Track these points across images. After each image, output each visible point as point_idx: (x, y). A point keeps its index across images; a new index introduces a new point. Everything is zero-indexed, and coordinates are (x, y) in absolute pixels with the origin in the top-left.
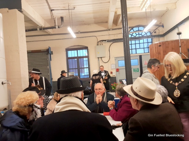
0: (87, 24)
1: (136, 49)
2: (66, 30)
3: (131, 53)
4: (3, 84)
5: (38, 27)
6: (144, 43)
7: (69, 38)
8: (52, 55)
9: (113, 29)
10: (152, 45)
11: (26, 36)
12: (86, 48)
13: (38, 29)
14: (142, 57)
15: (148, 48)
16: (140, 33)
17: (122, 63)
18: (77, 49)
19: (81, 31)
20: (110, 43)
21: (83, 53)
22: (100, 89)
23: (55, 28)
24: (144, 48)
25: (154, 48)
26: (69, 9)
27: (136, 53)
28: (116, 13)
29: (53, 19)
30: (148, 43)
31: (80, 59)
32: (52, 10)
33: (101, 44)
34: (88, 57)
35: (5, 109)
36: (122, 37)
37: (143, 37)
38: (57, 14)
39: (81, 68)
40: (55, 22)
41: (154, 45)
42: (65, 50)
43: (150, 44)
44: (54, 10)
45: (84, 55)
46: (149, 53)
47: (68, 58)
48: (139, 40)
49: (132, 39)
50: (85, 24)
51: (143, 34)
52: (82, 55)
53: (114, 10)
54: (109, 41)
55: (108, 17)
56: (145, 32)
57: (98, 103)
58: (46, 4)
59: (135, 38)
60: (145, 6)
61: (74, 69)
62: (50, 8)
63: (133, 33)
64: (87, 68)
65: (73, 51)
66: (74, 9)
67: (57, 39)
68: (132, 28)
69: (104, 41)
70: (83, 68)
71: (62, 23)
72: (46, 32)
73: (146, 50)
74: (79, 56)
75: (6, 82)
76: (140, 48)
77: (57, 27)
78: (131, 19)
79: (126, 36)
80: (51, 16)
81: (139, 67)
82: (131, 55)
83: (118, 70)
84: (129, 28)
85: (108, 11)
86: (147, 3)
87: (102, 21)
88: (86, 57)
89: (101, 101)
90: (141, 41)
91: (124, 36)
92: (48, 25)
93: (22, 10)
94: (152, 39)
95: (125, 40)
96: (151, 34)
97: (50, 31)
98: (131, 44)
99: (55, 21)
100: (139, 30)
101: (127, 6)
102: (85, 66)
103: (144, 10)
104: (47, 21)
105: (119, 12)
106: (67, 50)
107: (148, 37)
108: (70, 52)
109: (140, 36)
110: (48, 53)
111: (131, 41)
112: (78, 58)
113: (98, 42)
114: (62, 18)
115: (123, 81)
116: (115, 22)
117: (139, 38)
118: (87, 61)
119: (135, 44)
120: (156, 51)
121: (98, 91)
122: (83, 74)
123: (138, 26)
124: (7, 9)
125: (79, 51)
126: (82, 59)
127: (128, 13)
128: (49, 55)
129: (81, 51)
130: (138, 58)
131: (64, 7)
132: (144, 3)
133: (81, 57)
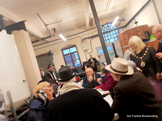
1: (109, 39)
2: (59, 36)
3: (106, 43)
4: (24, 82)
5: (40, 38)
6: (113, 34)
7: (61, 42)
8: (53, 56)
9: (90, 29)
10: (119, 34)
11: (33, 47)
12: (75, 46)
13: (40, 40)
14: (114, 44)
15: (117, 37)
16: (109, 28)
17: (101, 51)
18: (69, 48)
19: (69, 35)
20: (90, 39)
21: (73, 50)
22: (90, 72)
23: (51, 37)
24: (114, 38)
25: (121, 36)
26: (58, 22)
27: (110, 42)
28: (90, 18)
29: (48, 31)
30: (116, 33)
32: (46, 25)
33: (84, 41)
34: (77, 52)
35: (29, 98)
36: (98, 34)
37: (112, 30)
38: (50, 27)
39: (74, 60)
40: (50, 33)
41: (120, 34)
42: (61, 50)
43: (117, 34)
44: (48, 25)
45: (75, 51)
46: (118, 41)
47: (64, 56)
48: (110, 33)
49: (104, 33)
50: (71, 30)
51: (111, 28)
52: (73, 52)
53: (89, 16)
54: (89, 38)
55: (85, 22)
56: (112, 27)
57: (90, 81)
58: (42, 22)
59: (107, 32)
60: (109, 9)
61: (70, 62)
62: (45, 24)
63: (104, 29)
64: (78, 59)
65: (66, 50)
66: (61, 21)
67: (54, 44)
68: (103, 26)
69: (86, 39)
70: (75, 60)
71: (55, 32)
72: (46, 41)
73: (116, 39)
74: (71, 52)
75: (26, 80)
76: (111, 38)
77: (52, 36)
78: (101, 20)
79: (100, 32)
80: (47, 29)
81: (113, 51)
82: (106, 44)
83: (99, 57)
84: (101, 26)
85: (85, 18)
86: (110, 7)
87: (81, 25)
88: (76, 52)
89: (92, 80)
90: (111, 33)
91: (98, 32)
92: (46, 36)
93: (27, 30)
94: (118, 30)
95: (100, 35)
96: (117, 27)
97: (48, 39)
98: (105, 37)
99: (50, 32)
100: (108, 26)
101: (97, 12)
102: (77, 59)
103: (109, 12)
104: (44, 33)
105: (92, 17)
106: (62, 50)
107: (115, 30)
108: (64, 51)
109: (110, 30)
110: (50, 55)
111: (104, 35)
112: (71, 54)
113: (82, 40)
114: (54, 29)
115: (104, 63)
116: (91, 24)
117: (109, 32)
118: (77, 55)
119: (108, 36)
120: (123, 38)
121: (89, 73)
122: (77, 64)
123: (107, 24)
124: (16, 31)
125: (70, 49)
126: (73, 54)
127: (98, 16)
128: (51, 55)
129: (72, 48)
130: (112, 45)
131: (54, 22)
132: (108, 7)
133: (72, 53)
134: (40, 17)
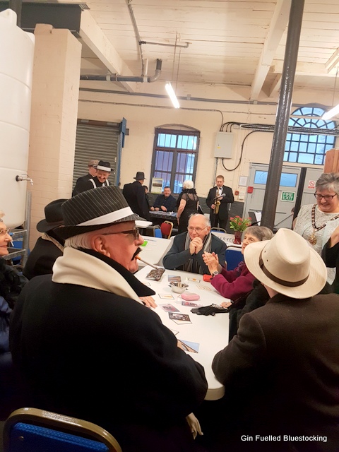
0: (207, 83)
1: (298, 152)
2: (163, 88)
3: (285, 158)
5: (109, 73)
6: (317, 143)
7: (165, 107)
8: (126, 136)
9: (259, 103)
10: (332, 151)
11: (80, 89)
12: (196, 133)
13: (108, 78)
14: (307, 171)
15: (324, 154)
16: (314, 121)
17: (263, 177)
18: (178, 133)
19: (192, 96)
20: (247, 131)
21: (188, 142)
23: (141, 80)
24: (315, 154)
25: (336, 159)
26: (176, 46)
27: (297, 162)
28: (272, 68)
29: (140, 62)
30: (326, 144)
31: (179, 154)
32: (141, 43)
33: (229, 130)
34: (196, 152)
35: (20, 227)
36: (274, 124)
37: (318, 131)
38: (151, 52)
39: (179, 173)
40: (143, 69)
41: (336, 153)
42: (153, 131)
44: (145, 43)
45: (190, 148)
47: (157, 149)
48: (309, 135)
49: (295, 130)
50: (204, 82)
51: (319, 125)
52: (184, 147)
53: (271, 64)
54: (246, 126)
55: (253, 76)
56: (324, 121)
58: (132, 28)
59: (301, 130)
60: (337, 66)
61: (165, 172)
62: (137, 37)
63: (298, 118)
64: (190, 174)
65: (168, 136)
66: (187, 47)
67: (142, 105)
68: (300, 107)
69: (235, 125)
70: (182, 174)
71: (157, 72)
72: (123, 87)
74: (179, 147)
76: (307, 153)
77: (145, 79)
78: (301, 87)
79: (282, 124)
80: (139, 54)
83: (250, 190)
84: (294, 105)
85: (257, 62)
87: (239, 81)
88: (192, 152)
90: (313, 138)
92: (128, 73)
93: (81, 34)
94: (335, 137)
95: (279, 131)
96: (336, 126)
97: (131, 85)
98: (291, 141)
99: (143, 65)
100: (312, 114)
101: (299, 59)
102: (188, 172)
103: (332, 74)
104: (128, 63)
105: (279, 69)
106: (159, 131)
107: (328, 132)
108: (162, 136)
109: (313, 126)
110: (120, 131)
111: (292, 134)
112: (176, 151)
113: (223, 126)
114: (159, 62)
115: (256, 213)
116: (267, 88)
117: (309, 131)
118: (193, 160)
119: (299, 142)
123: (313, 106)
124: (50, 27)
125: (180, 137)
126: (184, 154)
127: (296, 73)
128: (121, 134)
129: (185, 137)
130: (299, 172)
131: (166, 40)
133: (182, 151)
134: (131, 12)
